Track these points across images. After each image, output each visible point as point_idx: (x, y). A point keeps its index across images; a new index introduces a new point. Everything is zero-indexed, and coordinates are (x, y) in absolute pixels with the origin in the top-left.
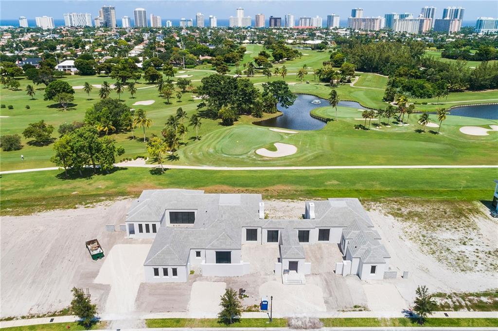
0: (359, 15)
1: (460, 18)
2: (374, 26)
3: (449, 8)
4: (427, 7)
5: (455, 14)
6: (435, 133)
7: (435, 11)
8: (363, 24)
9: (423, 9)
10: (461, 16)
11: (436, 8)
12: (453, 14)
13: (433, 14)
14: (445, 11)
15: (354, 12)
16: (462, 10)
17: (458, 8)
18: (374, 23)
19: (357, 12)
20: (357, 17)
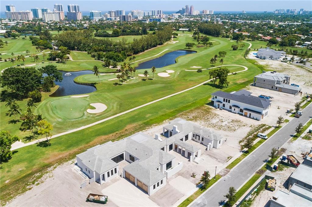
0: (13, 10)
1: (78, 11)
2: (28, 17)
3: (71, 5)
4: (57, 4)
5: (75, 9)
6: (151, 79)
7: (63, 7)
8: (19, 16)
9: (55, 5)
10: (78, 10)
11: (62, 5)
12: (74, 8)
13: (62, 9)
14: (69, 7)
15: (8, 8)
16: (78, 6)
17: (76, 5)
18: (28, 15)
19: (11, 8)
20: (12, 11)
